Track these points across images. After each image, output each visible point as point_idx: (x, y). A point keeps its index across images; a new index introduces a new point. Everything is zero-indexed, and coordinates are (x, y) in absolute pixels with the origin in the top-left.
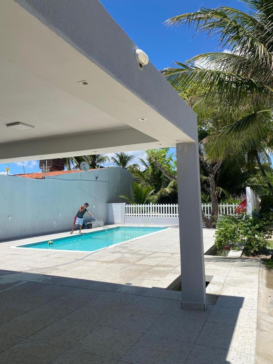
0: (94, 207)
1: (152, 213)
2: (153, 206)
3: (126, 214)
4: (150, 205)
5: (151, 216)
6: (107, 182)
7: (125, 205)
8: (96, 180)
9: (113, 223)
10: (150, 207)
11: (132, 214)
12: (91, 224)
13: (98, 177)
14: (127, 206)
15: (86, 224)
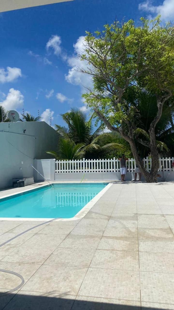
0: (22, 163)
1: (85, 169)
2: (85, 161)
3: (56, 171)
4: (82, 160)
5: (84, 172)
6: (34, 136)
7: (55, 161)
8: (24, 133)
9: (43, 181)
10: (82, 163)
11: (62, 171)
12: (23, 182)
13: (25, 130)
14: (57, 162)
15: (18, 182)
